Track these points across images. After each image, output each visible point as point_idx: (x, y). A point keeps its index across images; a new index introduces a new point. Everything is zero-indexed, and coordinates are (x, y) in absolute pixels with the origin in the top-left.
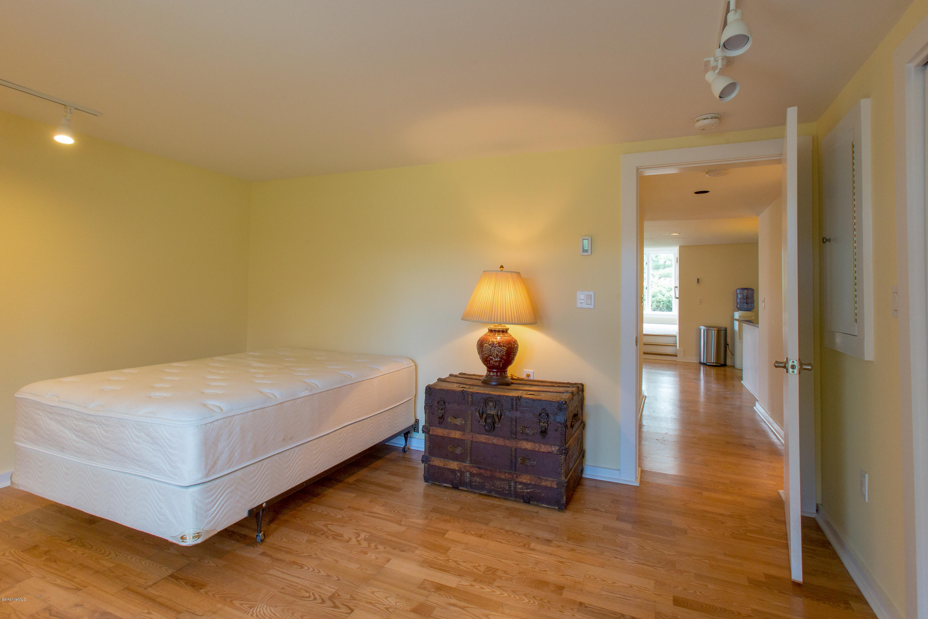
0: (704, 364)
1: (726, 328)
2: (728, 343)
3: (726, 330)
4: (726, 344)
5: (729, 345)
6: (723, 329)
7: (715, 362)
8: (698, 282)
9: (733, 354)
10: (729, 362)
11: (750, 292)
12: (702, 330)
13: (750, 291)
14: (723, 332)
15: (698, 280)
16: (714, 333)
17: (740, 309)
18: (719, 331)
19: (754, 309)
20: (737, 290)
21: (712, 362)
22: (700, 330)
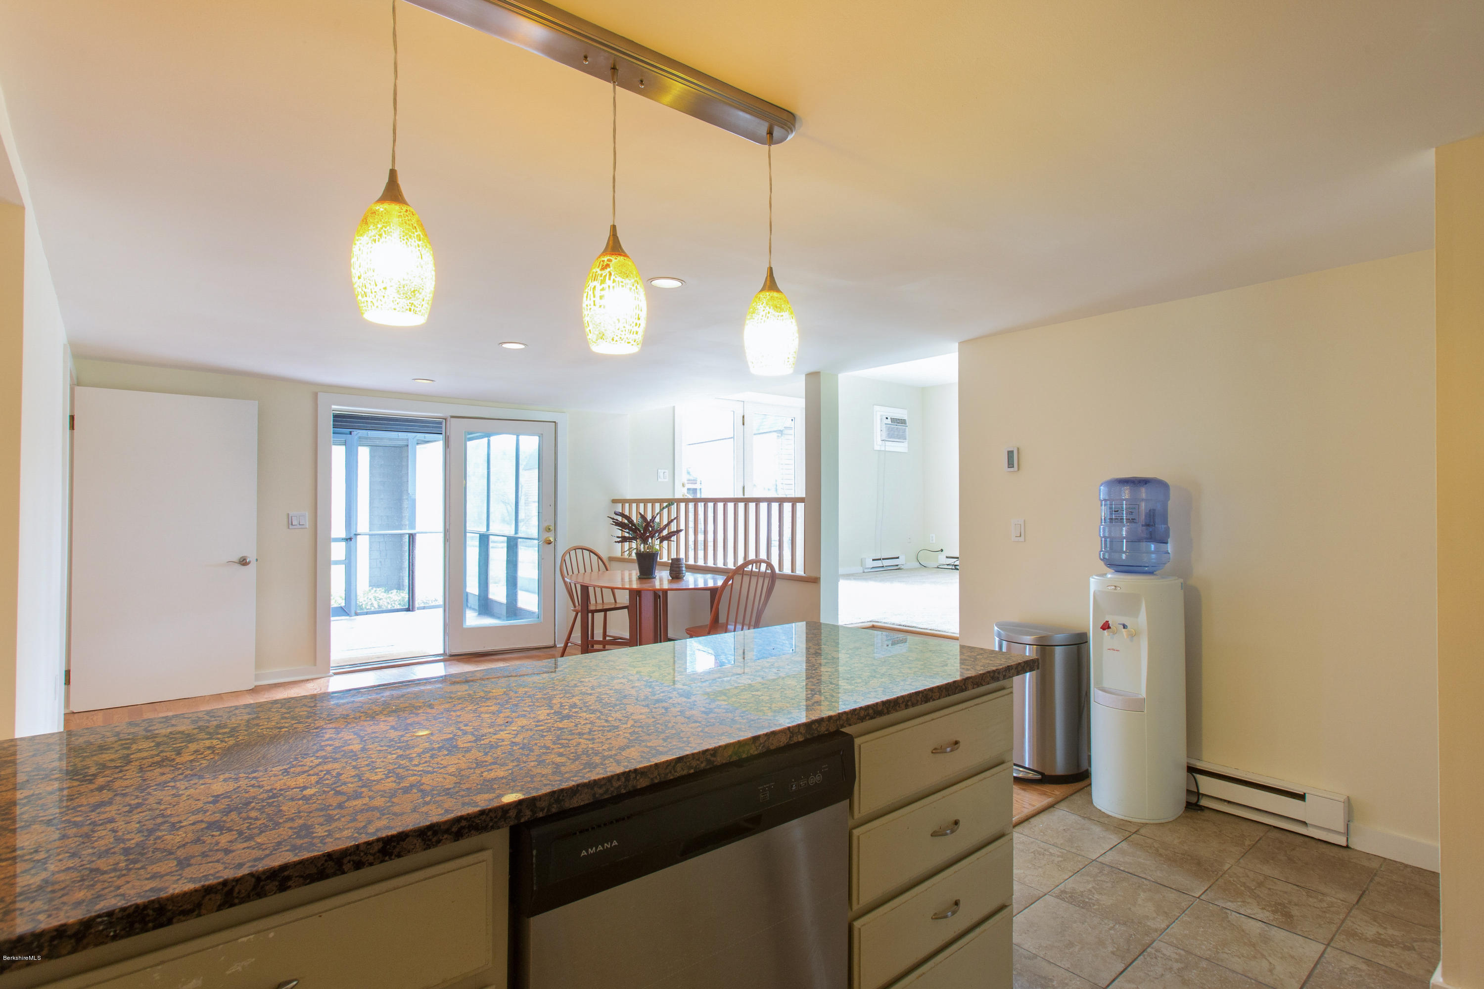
8: (1010, 464)
15: (1010, 454)
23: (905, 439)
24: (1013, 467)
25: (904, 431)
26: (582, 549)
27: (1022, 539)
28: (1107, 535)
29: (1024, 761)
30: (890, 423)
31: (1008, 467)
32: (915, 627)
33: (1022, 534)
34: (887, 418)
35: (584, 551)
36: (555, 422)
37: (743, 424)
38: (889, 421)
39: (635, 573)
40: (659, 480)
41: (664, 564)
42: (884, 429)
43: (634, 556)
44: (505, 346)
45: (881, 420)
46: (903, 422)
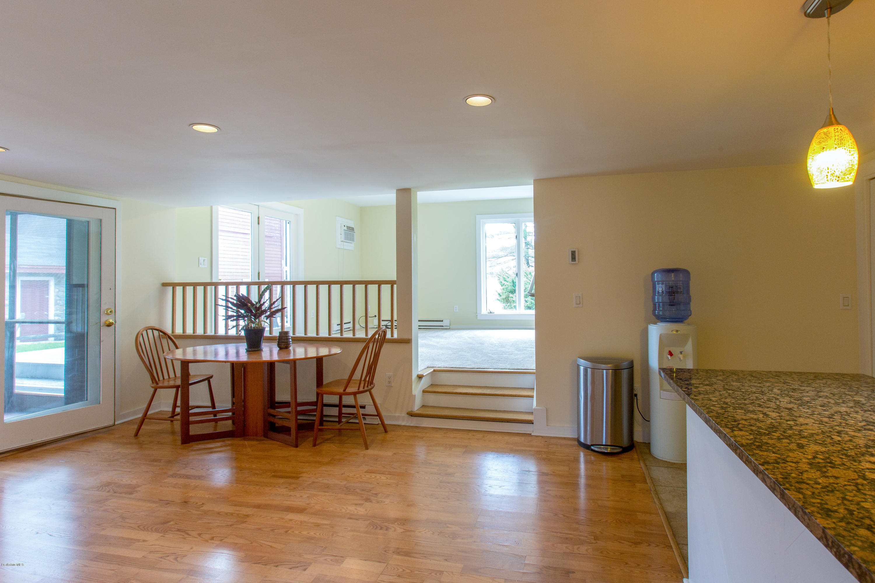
0: (587, 447)
1: (632, 362)
2: (635, 392)
3: (631, 367)
4: (632, 396)
5: (639, 397)
6: (625, 364)
7: (609, 444)
8: (573, 258)
9: (647, 420)
10: (638, 437)
11: (681, 279)
12: (582, 368)
13: (681, 275)
14: (625, 374)
15: (573, 253)
16: (606, 375)
17: (661, 319)
18: (616, 372)
19: (690, 317)
20: (653, 274)
21: (604, 443)
22: (578, 366)
23: (353, 241)
24: (575, 261)
25: (353, 236)
26: (152, 329)
27: (581, 305)
28: (660, 301)
29: (602, 441)
30: (346, 229)
31: (572, 261)
32: (465, 368)
33: (581, 303)
34: (344, 226)
35: (154, 331)
36: (115, 209)
37: (259, 223)
38: (346, 228)
39: (243, 347)
40: (200, 266)
41: (271, 339)
42: (343, 233)
43: (243, 333)
44: (197, 128)
45: (341, 226)
46: (352, 229)
